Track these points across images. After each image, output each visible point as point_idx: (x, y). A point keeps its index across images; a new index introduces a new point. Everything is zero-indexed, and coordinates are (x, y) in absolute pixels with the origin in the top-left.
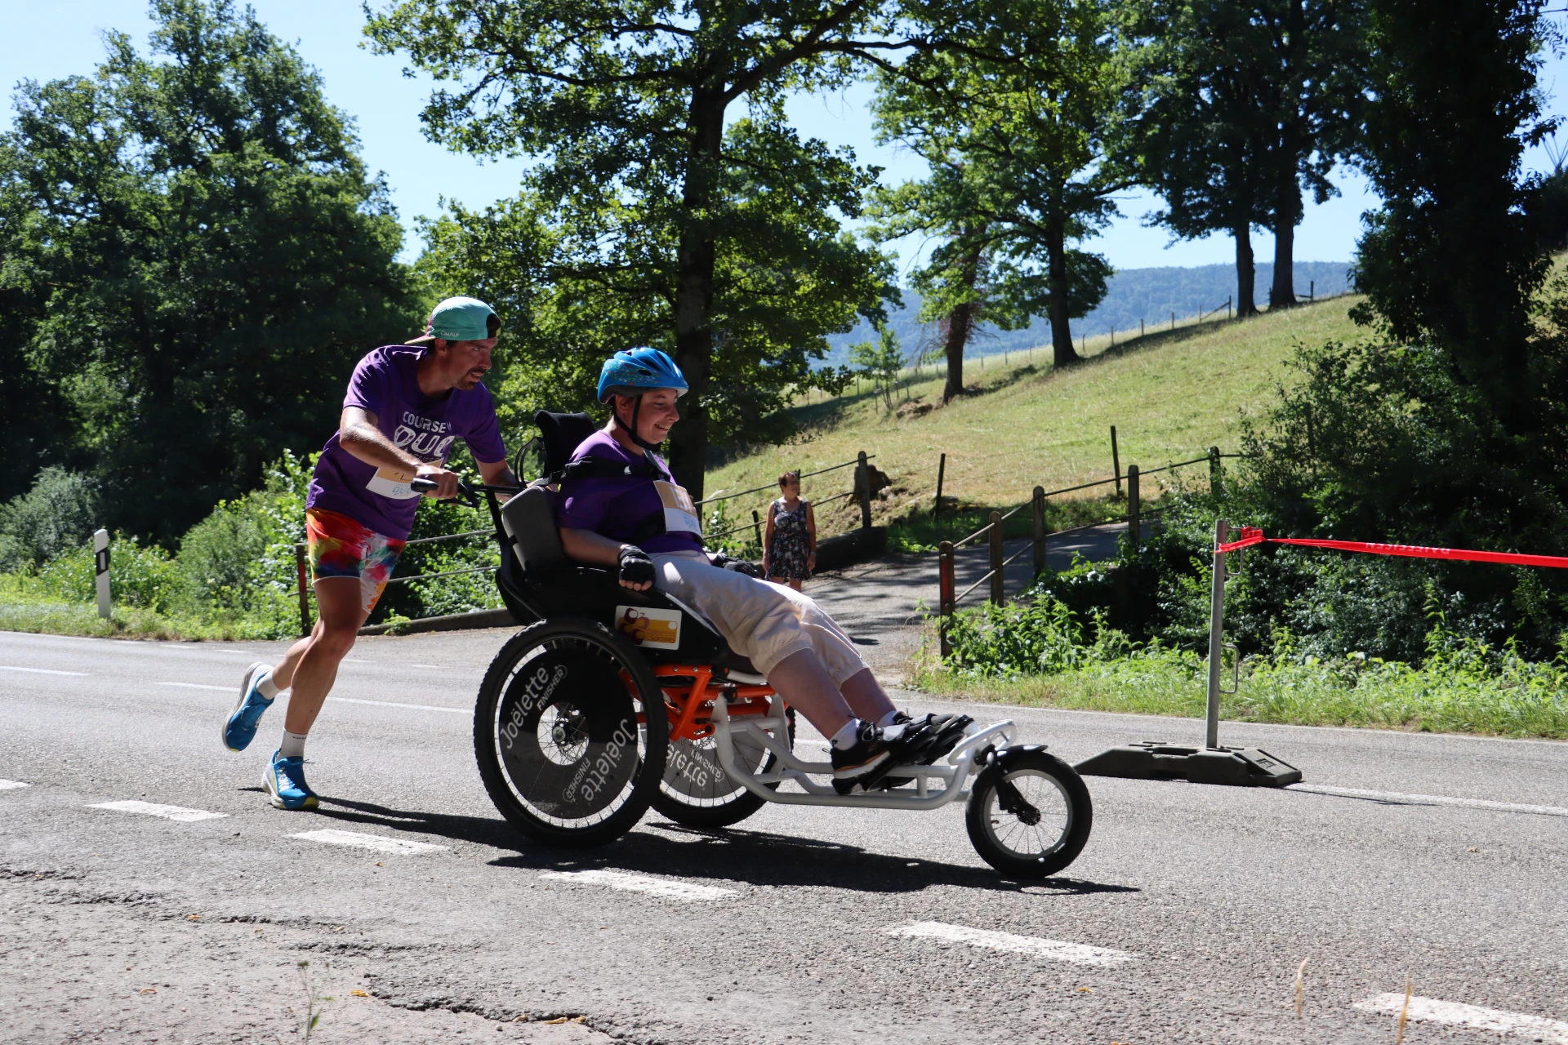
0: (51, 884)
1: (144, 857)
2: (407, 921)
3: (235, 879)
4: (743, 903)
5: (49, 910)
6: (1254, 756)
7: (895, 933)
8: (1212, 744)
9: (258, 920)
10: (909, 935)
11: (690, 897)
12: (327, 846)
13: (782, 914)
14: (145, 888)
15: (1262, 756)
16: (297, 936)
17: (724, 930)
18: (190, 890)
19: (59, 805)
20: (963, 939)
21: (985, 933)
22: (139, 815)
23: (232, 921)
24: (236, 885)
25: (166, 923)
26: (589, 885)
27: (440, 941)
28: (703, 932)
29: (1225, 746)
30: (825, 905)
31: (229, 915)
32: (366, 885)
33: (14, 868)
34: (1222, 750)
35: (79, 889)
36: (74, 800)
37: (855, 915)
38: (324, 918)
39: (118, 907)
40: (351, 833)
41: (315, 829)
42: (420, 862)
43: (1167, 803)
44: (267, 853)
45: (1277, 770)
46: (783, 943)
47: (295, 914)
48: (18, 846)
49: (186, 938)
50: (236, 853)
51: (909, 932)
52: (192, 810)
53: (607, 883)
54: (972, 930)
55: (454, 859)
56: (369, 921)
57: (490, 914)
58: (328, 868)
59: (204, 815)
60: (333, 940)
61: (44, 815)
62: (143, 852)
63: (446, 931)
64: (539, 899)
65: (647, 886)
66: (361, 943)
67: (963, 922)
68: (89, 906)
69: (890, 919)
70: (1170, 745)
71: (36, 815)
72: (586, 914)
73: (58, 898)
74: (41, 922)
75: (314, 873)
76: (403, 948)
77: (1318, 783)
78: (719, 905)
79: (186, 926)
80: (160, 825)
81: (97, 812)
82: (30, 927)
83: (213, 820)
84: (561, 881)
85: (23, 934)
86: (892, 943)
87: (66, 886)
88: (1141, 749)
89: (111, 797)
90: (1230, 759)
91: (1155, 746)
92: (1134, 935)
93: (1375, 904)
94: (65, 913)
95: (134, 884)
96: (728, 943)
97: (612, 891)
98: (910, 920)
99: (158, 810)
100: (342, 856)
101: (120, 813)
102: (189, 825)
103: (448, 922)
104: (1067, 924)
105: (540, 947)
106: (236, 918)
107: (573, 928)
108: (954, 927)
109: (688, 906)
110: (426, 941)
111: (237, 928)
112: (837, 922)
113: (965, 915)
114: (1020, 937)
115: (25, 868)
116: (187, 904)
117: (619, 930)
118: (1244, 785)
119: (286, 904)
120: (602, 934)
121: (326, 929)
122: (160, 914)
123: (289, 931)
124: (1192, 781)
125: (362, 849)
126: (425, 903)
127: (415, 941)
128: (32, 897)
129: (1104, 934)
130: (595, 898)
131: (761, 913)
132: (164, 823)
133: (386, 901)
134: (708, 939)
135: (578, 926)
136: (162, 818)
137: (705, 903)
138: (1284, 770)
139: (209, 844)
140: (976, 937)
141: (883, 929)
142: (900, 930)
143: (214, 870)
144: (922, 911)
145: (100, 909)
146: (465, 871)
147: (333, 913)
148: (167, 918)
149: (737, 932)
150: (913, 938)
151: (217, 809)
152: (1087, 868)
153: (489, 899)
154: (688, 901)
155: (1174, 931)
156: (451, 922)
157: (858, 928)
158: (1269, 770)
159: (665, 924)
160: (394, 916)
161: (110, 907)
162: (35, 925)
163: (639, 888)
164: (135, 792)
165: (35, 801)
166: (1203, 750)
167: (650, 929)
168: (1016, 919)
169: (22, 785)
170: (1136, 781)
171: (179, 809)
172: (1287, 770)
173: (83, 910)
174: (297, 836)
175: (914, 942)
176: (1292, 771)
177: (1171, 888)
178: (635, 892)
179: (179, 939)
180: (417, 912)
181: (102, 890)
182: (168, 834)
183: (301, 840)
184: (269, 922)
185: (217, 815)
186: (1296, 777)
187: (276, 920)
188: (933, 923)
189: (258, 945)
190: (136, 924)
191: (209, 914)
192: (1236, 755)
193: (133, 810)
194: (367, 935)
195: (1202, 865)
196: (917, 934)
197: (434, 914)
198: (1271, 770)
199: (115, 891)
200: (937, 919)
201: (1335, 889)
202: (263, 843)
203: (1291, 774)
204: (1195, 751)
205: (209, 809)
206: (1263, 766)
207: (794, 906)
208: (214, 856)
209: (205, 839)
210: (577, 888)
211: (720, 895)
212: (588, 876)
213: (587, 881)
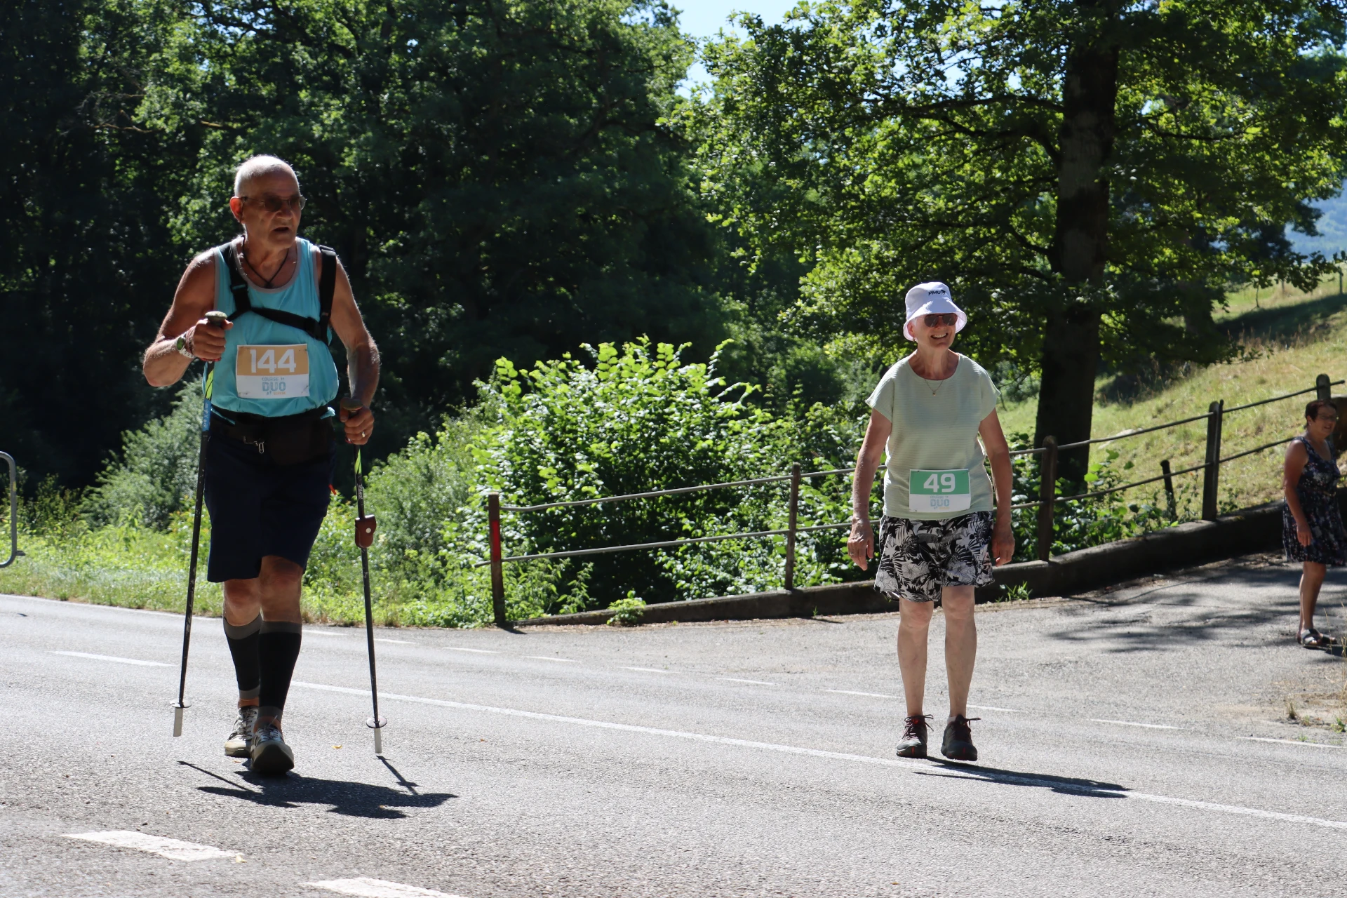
19: (29, 833)
22: (126, 849)
36: (48, 826)
40: (393, 884)
41: (347, 877)
52: (198, 846)
59: (212, 852)
80: (146, 864)
81: (73, 844)
83: (218, 860)
89: (103, 826)
99: (154, 843)
101: (103, 846)
102: (184, 865)
132: (153, 862)
136: (153, 854)
151: (232, 846)
164: (135, 820)
171: (176, 843)
174: (320, 884)
182: (152, 876)
183: (322, 890)
185: (229, 854)
193: (120, 844)
205: (221, 846)
209: (195, 885)
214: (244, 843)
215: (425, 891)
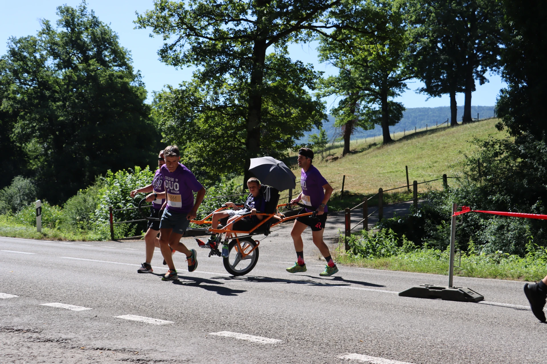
0: (30, 334)
1: (63, 325)
2: (162, 350)
3: (97, 333)
4: (285, 345)
5: (29, 344)
6: (467, 291)
7: (342, 358)
8: (451, 285)
9: (106, 349)
10: (347, 359)
11: (265, 342)
12: (130, 321)
13: (300, 350)
14: (64, 336)
15: (470, 291)
16: (121, 356)
17: (279, 355)
18: (80, 337)
19: (30, 304)
20: (367, 360)
21: (376, 358)
22: (60, 308)
23: (97, 349)
24: (97, 336)
25: (72, 350)
26: (227, 337)
27: (174, 358)
28: (271, 356)
29: (456, 286)
30: (315, 346)
31: (96, 347)
32: (145, 337)
33: (15, 328)
34: (454, 288)
35: (40, 336)
36: (35, 302)
37: (326, 350)
38: (131, 349)
39: (54, 344)
40: (138, 316)
41: (124, 314)
42: (164, 327)
43: (435, 308)
44: (108, 323)
45: (475, 296)
46: (301, 361)
47: (120, 347)
48: (16, 320)
49: (80, 356)
50: (96, 323)
51: (347, 357)
52: (79, 307)
53: (234, 337)
54: (370, 357)
55: (177, 327)
56: (148, 350)
57: (192, 348)
58: (131, 329)
59: (83, 308)
60: (135, 357)
61: (24, 308)
62: (62, 322)
63: (176, 355)
64: (209, 343)
65: (249, 338)
66: (145, 359)
67: (367, 354)
68: (44, 343)
69: (340, 352)
70: (435, 286)
71: (22, 308)
72: (227, 348)
73: (32, 340)
74: (26, 349)
75: (126, 331)
76: (161, 361)
77: (490, 301)
78: (276, 346)
79: (80, 351)
80: (67, 312)
81: (44, 307)
82: (23, 351)
83: (87, 310)
84: (217, 336)
85: (20, 354)
86: (342, 361)
87: (35, 335)
88: (424, 287)
89: (49, 301)
90: (458, 291)
91: (429, 286)
92: (431, 360)
93: (519, 349)
94: (35, 345)
95: (60, 335)
96: (281, 361)
97: (236, 340)
98: (347, 352)
99: (66, 306)
100: (135, 325)
101: (53, 307)
102: (78, 312)
103: (177, 351)
104: (405, 355)
105: (211, 361)
106: (98, 348)
107: (223, 354)
108: (364, 356)
109: (264, 346)
110: (169, 358)
111: (98, 352)
112: (320, 353)
113: (367, 351)
114: (389, 360)
115: (19, 328)
116: (79, 343)
117: (240, 355)
118: (463, 301)
119: (116, 343)
120: (234, 357)
121: (132, 353)
122: (70, 346)
123: (118, 354)
124: (443, 299)
125: (142, 322)
126: (168, 344)
127: (165, 358)
128: (22, 339)
129: (420, 359)
130: (230, 342)
131: (292, 349)
132: (69, 311)
133: (153, 342)
134: (273, 359)
135: (225, 353)
136: (68, 309)
137: (270, 345)
138: (478, 296)
139: (86, 320)
140: (372, 359)
141: (337, 356)
142: (344, 356)
143: (89, 330)
144: (351, 349)
145: (48, 344)
146: (181, 331)
147: (134, 347)
148: (73, 348)
149: (284, 356)
150: (349, 359)
151: (88, 306)
152: (410, 333)
153: (191, 342)
154: (264, 344)
155: (445, 359)
156: (178, 351)
157: (328, 355)
159: (257, 353)
160: (157, 348)
161: (51, 343)
162: (24, 350)
163: (246, 339)
164: (57, 299)
165: (21, 303)
166: (447, 288)
167: (251, 355)
168: (386, 352)
169: (16, 296)
170: (423, 299)
171: (74, 306)
172: (479, 296)
173: (41, 344)
174: (118, 317)
175: (350, 361)
177: (442, 341)
178: (244, 340)
179: (78, 356)
180: (165, 347)
181: (48, 337)
182: (71, 316)
183: (120, 319)
184: (110, 350)
186: (482, 299)
187: (113, 349)
188: (355, 354)
189: (107, 359)
190: (61, 350)
191: (88, 347)
192: (460, 290)
193: (57, 306)
194: (147, 356)
195: (452, 332)
196: (350, 358)
197: (171, 348)
198: (473, 296)
199: (53, 337)
200: (357, 352)
201: (503, 343)
202: (106, 320)
203: (480, 298)
204: (444, 288)
205: (85, 306)
206: (470, 294)
207: (304, 346)
208: (88, 324)
209: (84, 318)
210: (223, 338)
211: (276, 342)
212: (226, 334)
213: (226, 335)
214: (91, 305)
215: (148, 318)
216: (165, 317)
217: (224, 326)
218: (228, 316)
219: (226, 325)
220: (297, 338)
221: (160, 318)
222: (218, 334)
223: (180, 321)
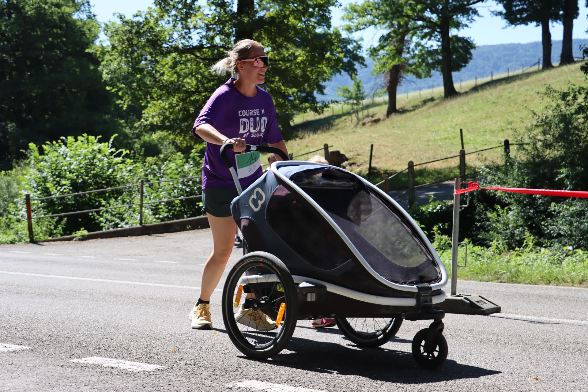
4: (165, 372)
6: (474, 298)
7: (231, 386)
8: (454, 293)
10: (237, 387)
11: (139, 369)
13: (181, 377)
15: (480, 299)
17: (147, 385)
21: (277, 385)
26: (91, 364)
29: (460, 294)
30: (205, 373)
34: (458, 296)
37: (218, 377)
42: (11, 355)
45: (487, 306)
51: (239, 384)
53: (101, 363)
54: (271, 384)
55: (30, 353)
57: (33, 380)
64: (61, 372)
65: (120, 364)
67: (270, 380)
69: (234, 379)
72: (81, 379)
77: (509, 313)
78: (151, 373)
84: (78, 363)
90: (462, 300)
97: (101, 367)
98: (244, 379)
107: (71, 386)
108: (263, 383)
109: (134, 374)
112: (206, 381)
113: (273, 377)
114: (293, 387)
117: (93, 386)
130: (91, 371)
135: (74, 385)
137: (144, 372)
138: (491, 306)
140: (270, 387)
141: (227, 384)
142: (235, 384)
144: (253, 375)
146: (33, 359)
149: (153, 386)
150: (240, 388)
153: (36, 372)
154: (137, 371)
158: (481, 306)
159: (119, 383)
163: (116, 365)
166: (450, 296)
167: (110, 385)
172: (493, 306)
175: (239, 390)
176: (495, 306)
178: (113, 368)
186: (498, 310)
188: (254, 381)
192: (465, 298)
196: (243, 386)
198: (484, 306)
200: (257, 379)
203: (494, 308)
207: (190, 373)
210: (83, 367)
211: (155, 369)
212: (93, 360)
213: (91, 362)
216: (22, 340)
217: (98, 351)
218: (115, 338)
219: (100, 350)
220: (188, 362)
221: (13, 343)
222: (82, 361)
223: (40, 346)
